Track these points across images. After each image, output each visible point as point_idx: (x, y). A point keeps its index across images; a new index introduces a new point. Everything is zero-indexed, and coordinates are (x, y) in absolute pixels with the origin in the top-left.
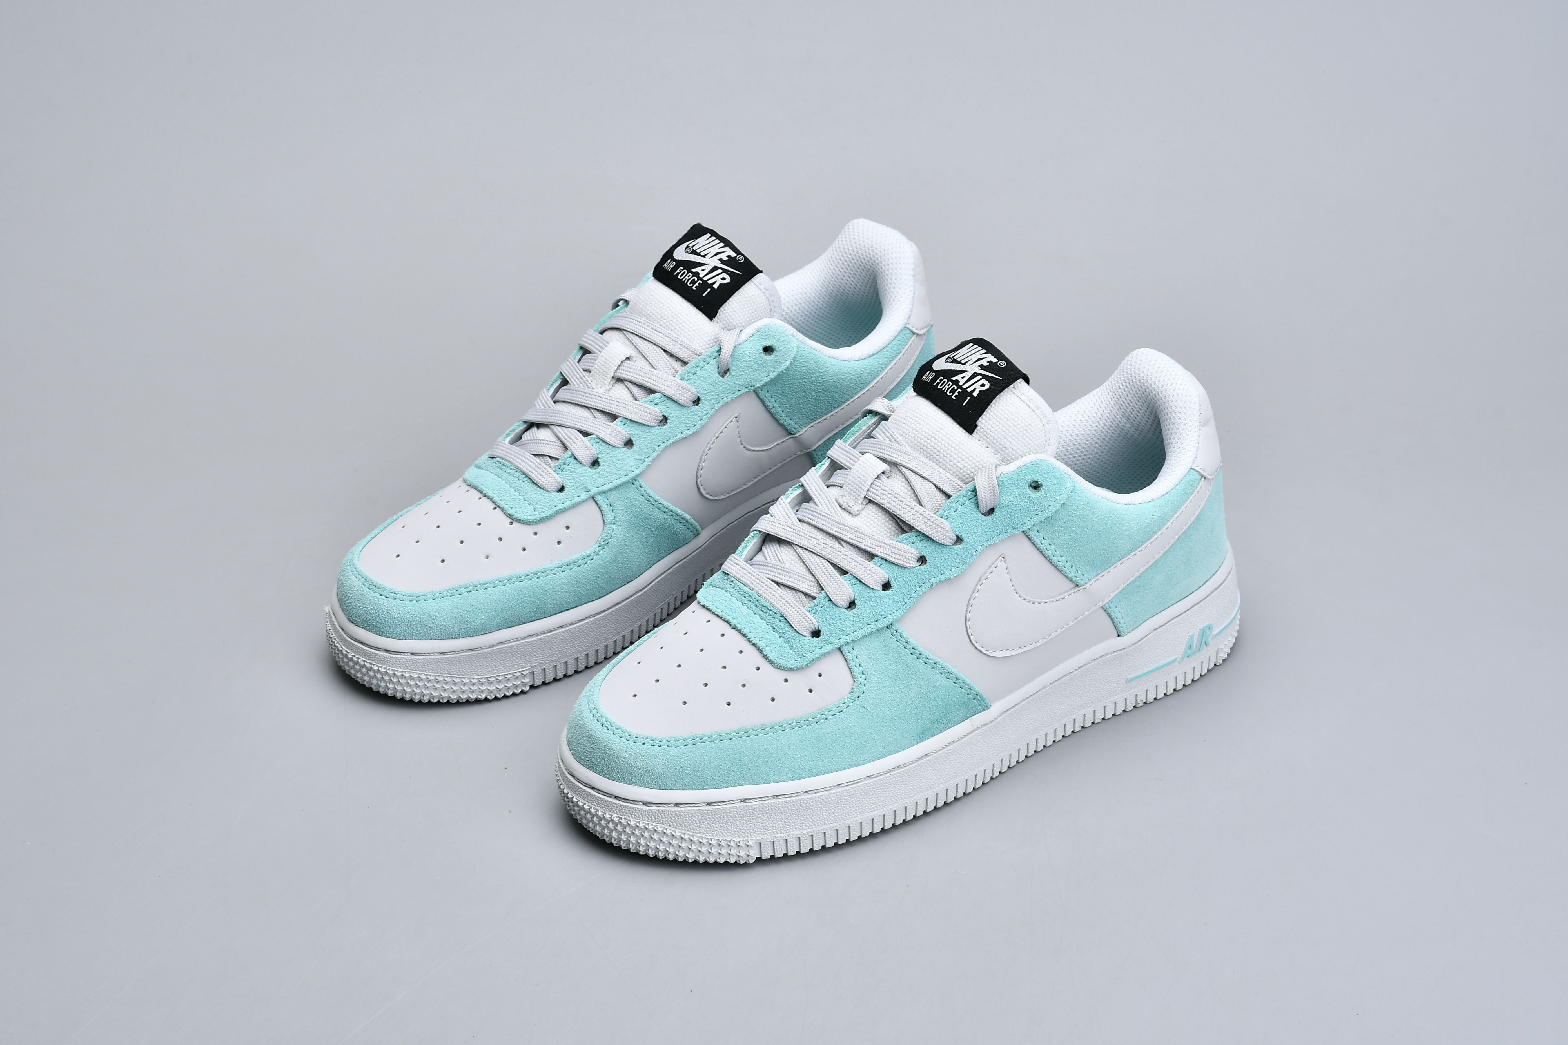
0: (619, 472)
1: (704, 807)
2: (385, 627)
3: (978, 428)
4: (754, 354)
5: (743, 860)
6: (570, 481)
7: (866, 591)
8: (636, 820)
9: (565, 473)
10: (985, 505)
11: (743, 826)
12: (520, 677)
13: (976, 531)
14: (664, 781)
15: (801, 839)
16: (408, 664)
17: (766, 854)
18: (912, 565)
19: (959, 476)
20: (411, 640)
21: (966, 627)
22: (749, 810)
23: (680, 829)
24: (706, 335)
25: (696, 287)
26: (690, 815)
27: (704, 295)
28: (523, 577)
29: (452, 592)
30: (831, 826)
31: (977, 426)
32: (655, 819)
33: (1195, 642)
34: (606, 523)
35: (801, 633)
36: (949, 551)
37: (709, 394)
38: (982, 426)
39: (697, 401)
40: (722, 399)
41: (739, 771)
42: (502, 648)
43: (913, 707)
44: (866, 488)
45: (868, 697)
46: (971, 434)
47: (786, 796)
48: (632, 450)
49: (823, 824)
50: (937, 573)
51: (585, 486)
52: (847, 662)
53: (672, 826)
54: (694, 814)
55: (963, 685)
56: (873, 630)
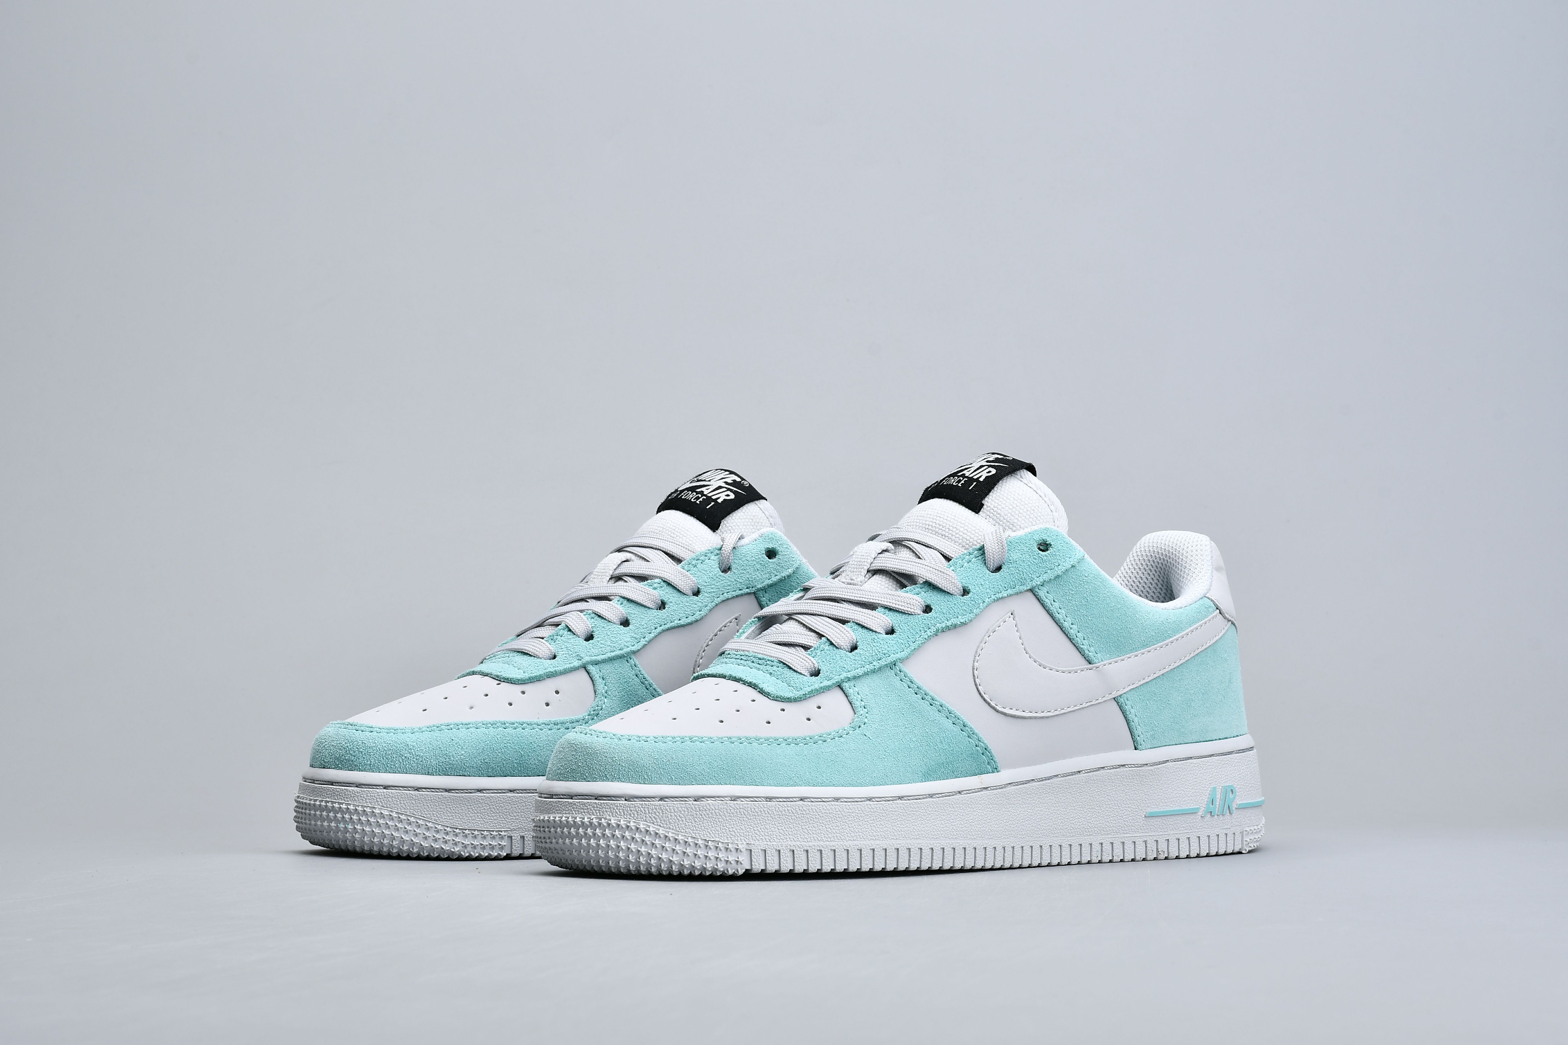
0: (614, 645)
1: (691, 802)
2: (359, 759)
3: (985, 507)
4: (757, 554)
5: (732, 869)
6: (563, 650)
7: (868, 634)
8: (616, 818)
9: (557, 643)
10: (993, 564)
11: (732, 828)
12: (497, 838)
13: (983, 583)
14: (649, 774)
15: (795, 853)
16: (380, 799)
17: (757, 864)
18: (916, 611)
19: (965, 546)
20: (385, 772)
21: (974, 676)
22: (740, 808)
23: (664, 827)
24: (708, 542)
25: (700, 502)
26: (676, 810)
27: (708, 507)
28: (507, 725)
29: (432, 728)
30: (827, 843)
31: (983, 505)
32: (638, 815)
33: (1218, 800)
34: (597, 693)
35: (800, 672)
36: (955, 600)
37: (709, 586)
38: (989, 504)
39: (697, 593)
40: (722, 594)
41: (730, 770)
42: (480, 796)
43: (917, 744)
44: (869, 560)
45: (869, 727)
46: (977, 513)
47: (781, 800)
48: (628, 627)
49: (819, 839)
50: (942, 619)
51: (578, 654)
52: (847, 696)
53: (656, 824)
54: (680, 809)
55: (971, 734)
56: (875, 667)
